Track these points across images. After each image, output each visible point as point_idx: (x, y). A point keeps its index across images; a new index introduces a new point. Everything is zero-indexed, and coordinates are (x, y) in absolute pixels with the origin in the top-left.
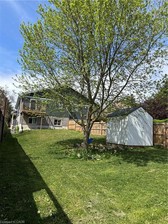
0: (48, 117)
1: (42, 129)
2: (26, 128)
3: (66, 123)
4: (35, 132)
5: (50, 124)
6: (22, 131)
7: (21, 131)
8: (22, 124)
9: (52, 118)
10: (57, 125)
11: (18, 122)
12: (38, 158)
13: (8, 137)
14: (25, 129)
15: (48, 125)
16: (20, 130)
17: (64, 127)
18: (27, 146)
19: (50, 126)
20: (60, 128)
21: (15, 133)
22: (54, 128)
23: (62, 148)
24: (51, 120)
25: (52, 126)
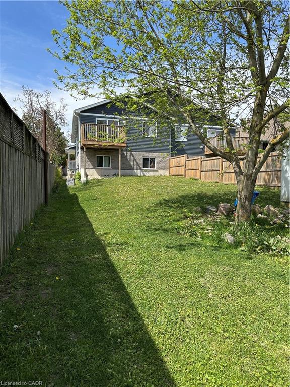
0: (131, 154)
1: (121, 176)
2: (94, 175)
3: (166, 164)
4: (111, 183)
5: (135, 166)
6: (87, 180)
7: (85, 181)
8: (85, 169)
9: (139, 156)
10: (149, 169)
11: (78, 166)
12: (127, 244)
13: (62, 193)
14: (92, 178)
15: (132, 168)
16: (83, 179)
17: (162, 171)
18: (97, 211)
19: (136, 171)
20: (155, 173)
21: (75, 185)
22: (143, 174)
23: (176, 217)
24: (138, 160)
25: (139, 171)
